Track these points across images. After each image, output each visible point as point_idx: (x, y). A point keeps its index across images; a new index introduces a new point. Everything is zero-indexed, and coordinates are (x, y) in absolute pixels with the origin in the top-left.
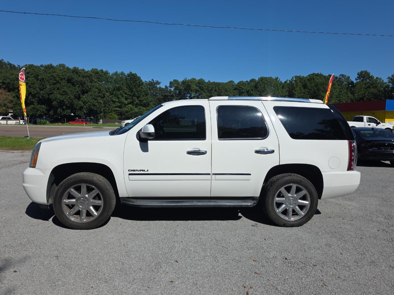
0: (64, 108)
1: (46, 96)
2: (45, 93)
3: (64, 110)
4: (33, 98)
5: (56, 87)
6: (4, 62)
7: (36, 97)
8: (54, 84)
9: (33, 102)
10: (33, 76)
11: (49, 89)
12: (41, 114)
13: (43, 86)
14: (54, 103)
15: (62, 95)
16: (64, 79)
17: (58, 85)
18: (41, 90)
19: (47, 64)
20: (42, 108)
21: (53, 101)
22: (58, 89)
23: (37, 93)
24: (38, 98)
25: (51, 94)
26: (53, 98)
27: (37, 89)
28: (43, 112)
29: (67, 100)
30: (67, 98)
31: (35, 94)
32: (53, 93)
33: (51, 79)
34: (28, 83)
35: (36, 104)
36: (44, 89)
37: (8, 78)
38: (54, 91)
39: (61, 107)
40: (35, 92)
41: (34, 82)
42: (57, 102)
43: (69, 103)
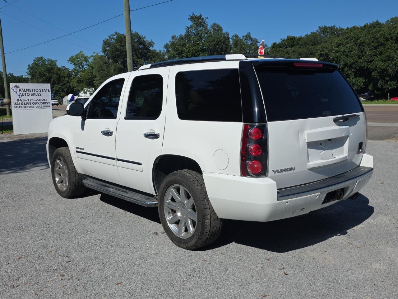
0: (387, 79)
1: (365, 65)
2: (364, 61)
3: (386, 82)
4: (349, 70)
5: (378, 52)
6: (335, 28)
7: (353, 68)
8: (376, 48)
9: (349, 74)
10: (352, 41)
11: (369, 55)
12: (357, 89)
13: (362, 52)
14: (374, 73)
15: (385, 61)
16: (391, 38)
17: (381, 49)
18: (359, 58)
19: (372, 22)
20: (359, 82)
21: (373, 71)
22: (381, 53)
23: (354, 63)
24: (355, 68)
25: (371, 61)
26: (372, 67)
27: (354, 58)
28: (360, 86)
29: (391, 68)
30: (391, 65)
31: (352, 64)
32: (374, 60)
33: (373, 42)
34: (345, 52)
35: (352, 77)
36: (363, 56)
37: (326, 48)
38: (375, 57)
39: (383, 78)
40: (352, 62)
41: (352, 49)
42: (378, 71)
43: (394, 72)
